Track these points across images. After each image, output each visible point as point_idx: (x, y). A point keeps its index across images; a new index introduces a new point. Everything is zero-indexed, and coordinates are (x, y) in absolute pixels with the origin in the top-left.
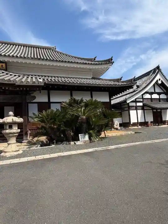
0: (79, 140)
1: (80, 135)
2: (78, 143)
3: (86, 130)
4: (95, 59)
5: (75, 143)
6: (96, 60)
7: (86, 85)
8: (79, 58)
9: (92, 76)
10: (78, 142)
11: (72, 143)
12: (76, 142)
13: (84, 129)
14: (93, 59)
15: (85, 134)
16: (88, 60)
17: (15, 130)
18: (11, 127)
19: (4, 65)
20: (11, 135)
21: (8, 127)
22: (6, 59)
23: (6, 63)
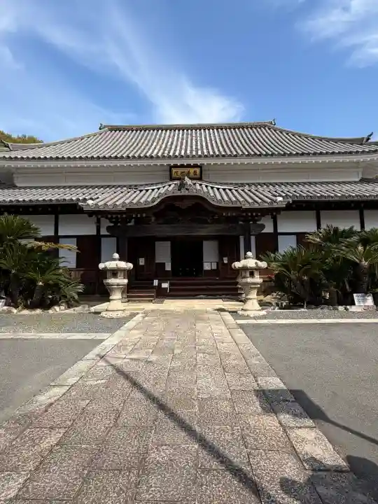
0: (354, 304)
1: (355, 295)
2: (352, 309)
3: (368, 287)
4: (368, 139)
5: (346, 309)
6: (372, 140)
7: (356, 199)
8: (336, 141)
9: (360, 176)
10: (353, 307)
11: (341, 308)
12: (348, 307)
13: (365, 286)
14: (365, 140)
15: (366, 293)
16: (352, 142)
17: (258, 279)
18: (252, 274)
19: (198, 170)
20: (250, 286)
21: (248, 275)
22: (199, 162)
23: (200, 167)
